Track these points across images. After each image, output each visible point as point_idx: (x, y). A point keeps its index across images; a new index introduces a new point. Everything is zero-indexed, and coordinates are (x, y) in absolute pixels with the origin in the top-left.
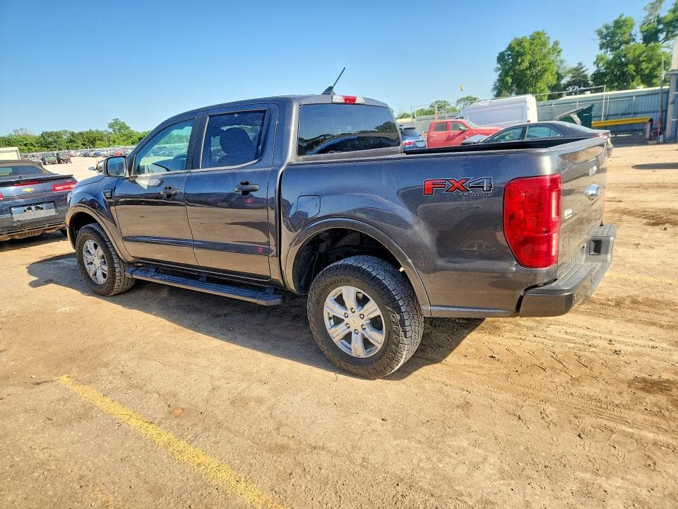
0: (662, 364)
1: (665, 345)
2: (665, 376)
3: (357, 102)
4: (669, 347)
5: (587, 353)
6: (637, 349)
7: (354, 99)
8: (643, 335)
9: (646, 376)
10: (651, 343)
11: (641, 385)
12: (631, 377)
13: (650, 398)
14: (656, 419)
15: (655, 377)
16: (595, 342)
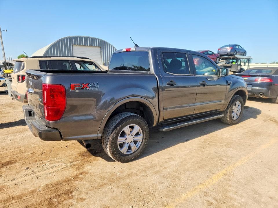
0: (6, 173)
1: (8, 184)
2: (4, 169)
3: (131, 50)
4: (5, 184)
5: (39, 163)
6: (20, 175)
7: (130, 49)
8: (21, 186)
9: (11, 166)
10: (15, 182)
11: (12, 162)
12: (17, 163)
13: (7, 159)
14: (4, 156)
15: (8, 167)
16: (39, 169)
